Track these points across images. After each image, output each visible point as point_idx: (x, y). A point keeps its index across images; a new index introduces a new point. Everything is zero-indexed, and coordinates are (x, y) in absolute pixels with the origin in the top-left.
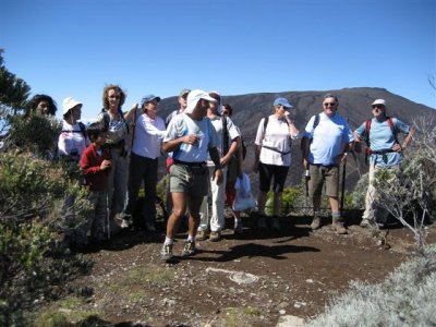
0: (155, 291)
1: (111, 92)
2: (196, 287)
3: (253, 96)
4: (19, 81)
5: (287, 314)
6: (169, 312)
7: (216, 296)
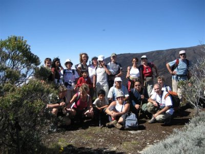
0: (96, 136)
1: (83, 56)
2: (114, 135)
3: (153, 52)
4: (36, 56)
5: (150, 144)
6: (101, 144)
7: (121, 138)
